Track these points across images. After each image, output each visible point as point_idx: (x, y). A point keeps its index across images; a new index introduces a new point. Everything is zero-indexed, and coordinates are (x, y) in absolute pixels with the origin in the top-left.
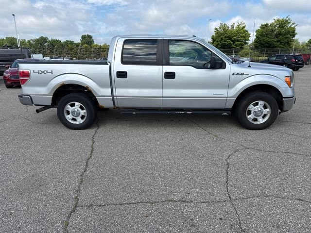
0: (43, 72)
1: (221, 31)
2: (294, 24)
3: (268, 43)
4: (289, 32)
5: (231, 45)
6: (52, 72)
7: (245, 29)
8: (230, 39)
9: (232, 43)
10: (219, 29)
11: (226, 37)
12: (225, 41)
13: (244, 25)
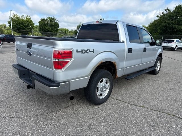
0: (86, 51)
1: (15, 18)
2: (57, 21)
3: (47, 29)
4: (56, 25)
5: (24, 28)
6: (93, 51)
7: (31, 19)
8: (22, 24)
9: (24, 27)
10: (13, 18)
11: (19, 23)
12: (20, 26)
13: (30, 17)
